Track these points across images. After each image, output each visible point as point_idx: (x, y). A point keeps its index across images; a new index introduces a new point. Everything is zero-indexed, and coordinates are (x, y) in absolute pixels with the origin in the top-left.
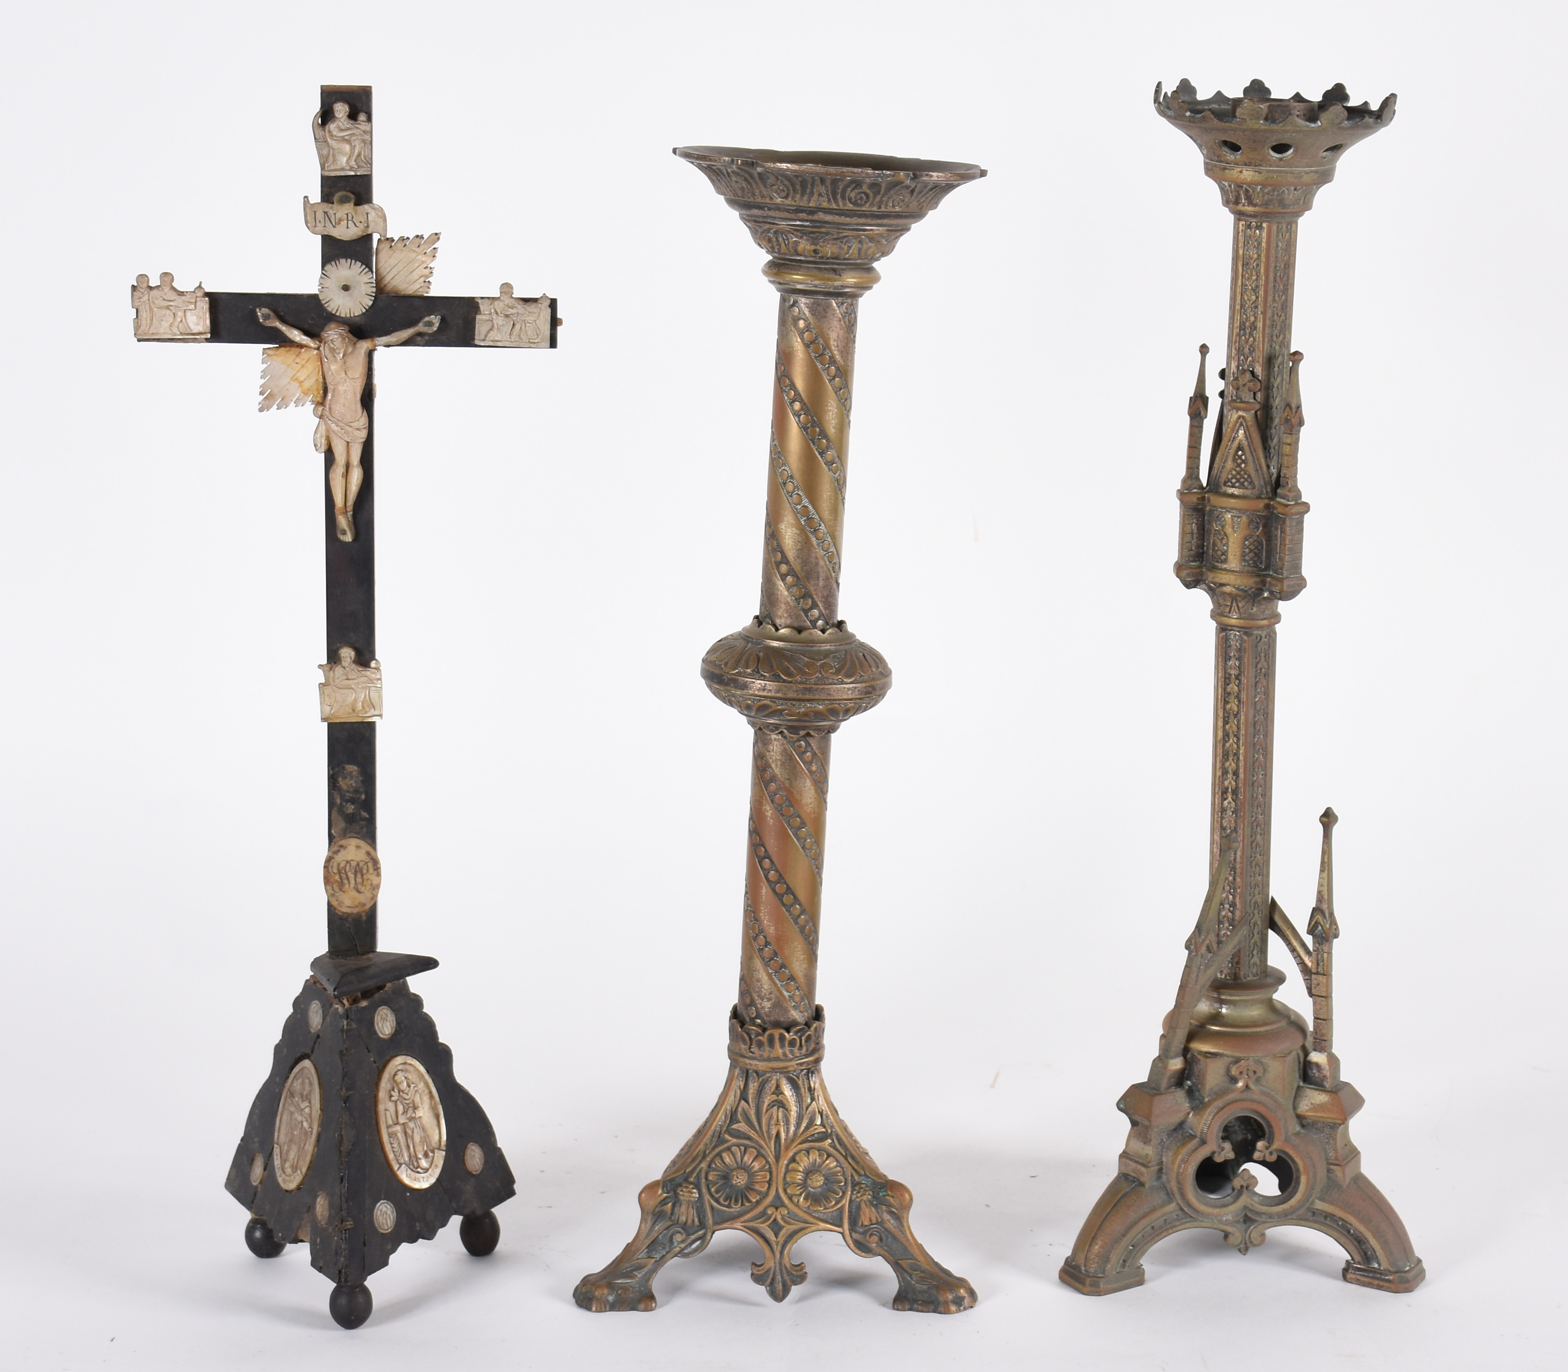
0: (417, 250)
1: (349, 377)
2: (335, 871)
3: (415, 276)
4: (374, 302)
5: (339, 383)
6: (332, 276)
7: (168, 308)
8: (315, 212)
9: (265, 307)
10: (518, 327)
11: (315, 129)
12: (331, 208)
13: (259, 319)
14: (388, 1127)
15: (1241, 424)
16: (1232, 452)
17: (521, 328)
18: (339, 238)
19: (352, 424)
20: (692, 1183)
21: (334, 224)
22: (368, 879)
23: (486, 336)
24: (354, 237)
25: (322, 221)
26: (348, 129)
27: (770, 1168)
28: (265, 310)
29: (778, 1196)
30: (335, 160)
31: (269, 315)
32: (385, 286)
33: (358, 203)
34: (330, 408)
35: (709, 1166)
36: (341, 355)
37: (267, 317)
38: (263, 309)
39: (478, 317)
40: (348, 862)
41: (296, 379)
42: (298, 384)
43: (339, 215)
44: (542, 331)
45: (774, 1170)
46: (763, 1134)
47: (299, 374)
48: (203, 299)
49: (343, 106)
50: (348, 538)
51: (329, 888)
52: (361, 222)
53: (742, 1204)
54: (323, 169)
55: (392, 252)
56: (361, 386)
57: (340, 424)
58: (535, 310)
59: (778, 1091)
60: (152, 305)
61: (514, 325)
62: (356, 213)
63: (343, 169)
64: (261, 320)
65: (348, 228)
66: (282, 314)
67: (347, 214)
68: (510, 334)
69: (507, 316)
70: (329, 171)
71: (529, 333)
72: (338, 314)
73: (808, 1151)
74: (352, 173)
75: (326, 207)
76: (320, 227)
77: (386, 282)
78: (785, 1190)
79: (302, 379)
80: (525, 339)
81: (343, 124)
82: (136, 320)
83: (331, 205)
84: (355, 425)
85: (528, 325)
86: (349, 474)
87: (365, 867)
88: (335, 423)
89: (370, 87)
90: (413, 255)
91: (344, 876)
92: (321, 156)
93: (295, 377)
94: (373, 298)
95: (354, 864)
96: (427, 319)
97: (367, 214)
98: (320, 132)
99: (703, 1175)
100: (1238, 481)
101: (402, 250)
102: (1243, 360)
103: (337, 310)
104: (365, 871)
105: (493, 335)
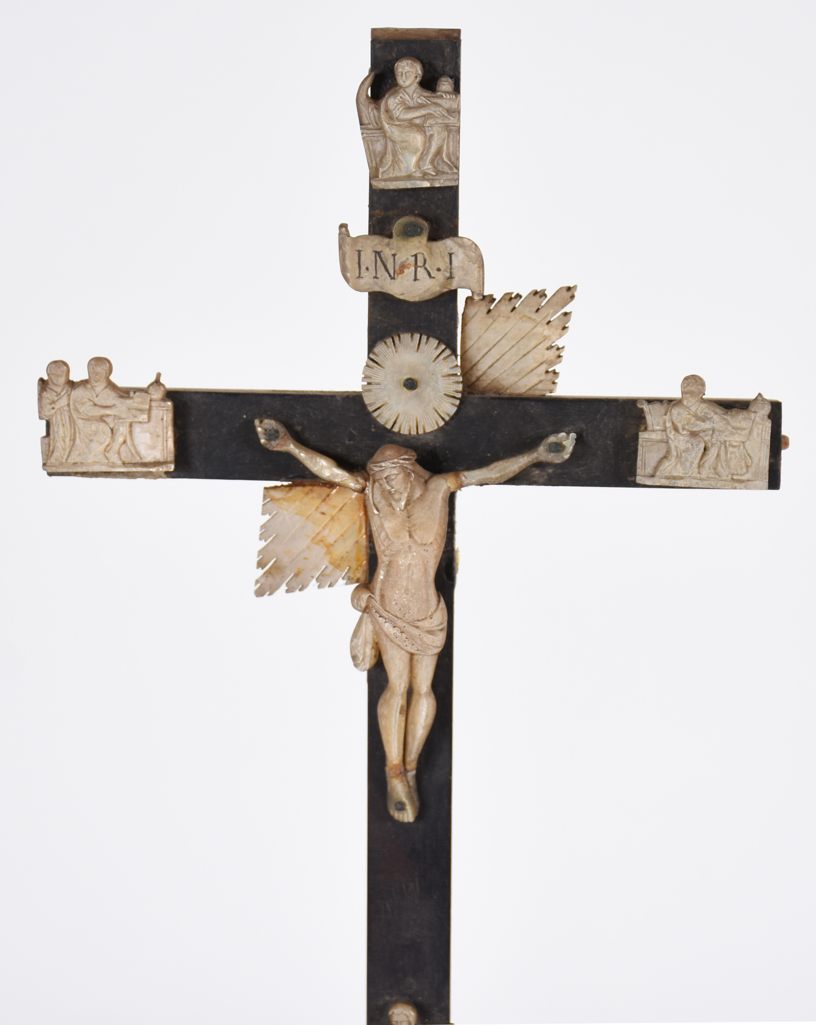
0: (534, 316)
1: (415, 542)
3: (530, 362)
4: (459, 408)
5: (398, 552)
6: (387, 364)
7: (102, 419)
8: (359, 252)
9: (269, 417)
10: (713, 453)
11: (363, 108)
12: (388, 245)
13: (259, 440)
17: (718, 455)
18: (401, 297)
19: (419, 624)
21: (392, 273)
23: (656, 468)
24: (427, 296)
25: (372, 268)
26: (421, 106)
28: (270, 423)
30: (396, 162)
31: (277, 431)
32: (478, 379)
33: (434, 237)
34: (382, 596)
36: (403, 503)
37: (272, 435)
38: (266, 421)
39: (643, 436)
41: (322, 541)
42: (325, 550)
43: (401, 258)
44: (756, 460)
47: (326, 532)
48: (163, 404)
49: (412, 67)
50: (408, 816)
52: (439, 270)
54: (374, 175)
55: (490, 321)
56: (436, 557)
57: (399, 623)
58: (744, 424)
60: (75, 416)
61: (705, 449)
62: (431, 253)
63: (409, 177)
64: (262, 441)
65: (416, 279)
66: (299, 428)
67: (416, 256)
68: (699, 466)
69: (694, 434)
70: (385, 180)
71: (732, 463)
72: (396, 429)
74: (426, 184)
75: (378, 242)
76: (367, 278)
77: (479, 373)
79: (331, 540)
80: (724, 473)
81: (412, 99)
82: (46, 440)
83: (387, 240)
84: (426, 624)
85: (731, 449)
86: (412, 707)
88: (391, 621)
89: (459, 31)
90: (528, 326)
92: (370, 154)
93: (319, 538)
94: (458, 402)
96: (552, 439)
97: (451, 255)
98: (370, 112)
101: (509, 318)
103: (395, 423)
105: (668, 467)
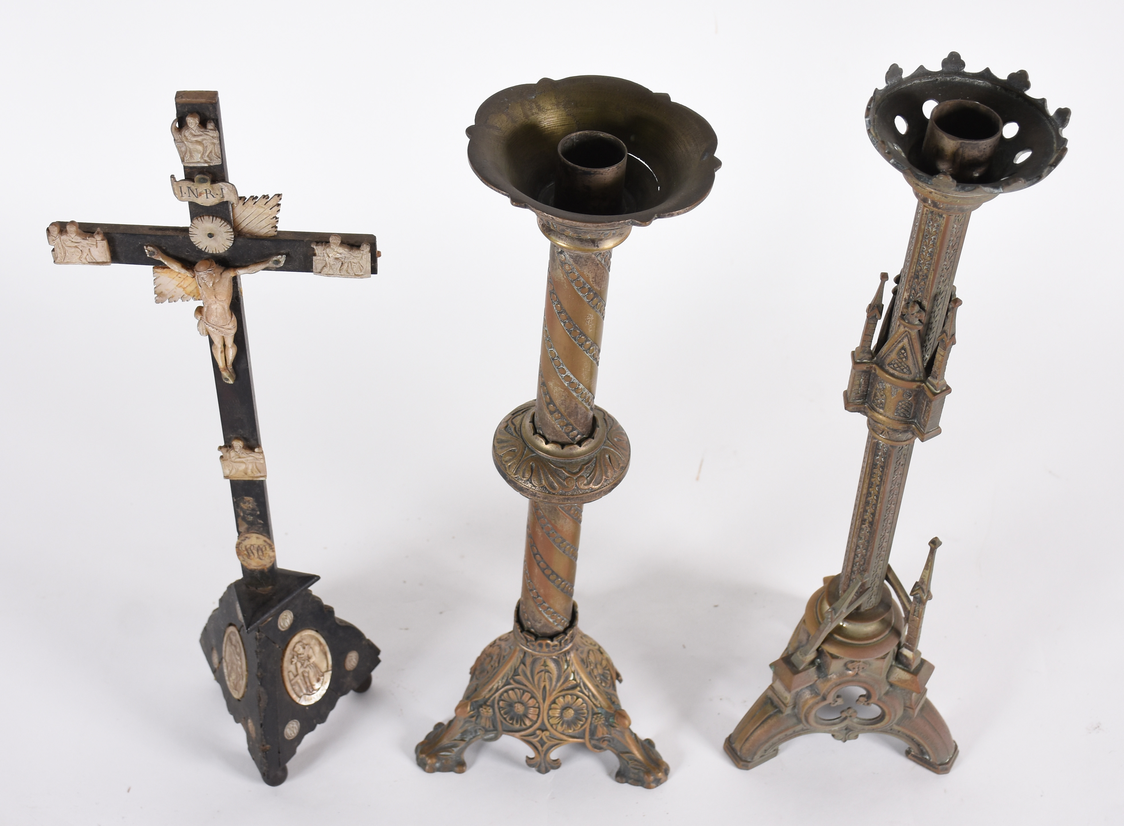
0: (264, 206)
1: (218, 300)
2: (244, 549)
3: (264, 224)
4: (233, 244)
6: (199, 227)
7: (76, 247)
8: (181, 187)
9: (150, 246)
10: (346, 265)
11: (174, 134)
12: (193, 185)
13: (147, 255)
14: (290, 681)
15: (907, 335)
16: (897, 349)
17: (348, 266)
18: (202, 204)
19: (223, 327)
20: (489, 706)
21: (196, 195)
22: (266, 554)
23: (322, 270)
24: (213, 204)
25: (187, 193)
26: (201, 135)
27: (539, 706)
28: (150, 248)
29: (543, 723)
30: (191, 156)
31: (154, 252)
32: (242, 229)
33: (214, 181)
34: (207, 318)
35: (500, 697)
36: (211, 285)
37: (153, 253)
38: (149, 247)
39: (314, 258)
40: (251, 545)
41: (181, 286)
42: (183, 289)
43: (199, 190)
44: (365, 267)
45: (541, 707)
46: (535, 685)
47: (182, 283)
48: (102, 242)
49: (194, 120)
50: (231, 382)
51: (241, 557)
52: (217, 194)
53: (521, 725)
54: (183, 161)
55: (245, 208)
57: (215, 327)
58: (358, 255)
59: (545, 665)
60: (64, 245)
61: (342, 264)
62: (213, 189)
63: (199, 162)
64: (148, 256)
65: (207, 198)
66: (164, 248)
67: (206, 190)
68: (340, 270)
69: (337, 259)
70: (188, 163)
71: (354, 269)
72: (206, 251)
73: (564, 696)
74: (206, 165)
75: (188, 183)
76: (185, 196)
77: (242, 228)
78: (548, 720)
79: (185, 286)
80: (351, 272)
81: (195, 132)
82: (54, 252)
83: (192, 183)
85: (353, 264)
86: (226, 350)
87: (264, 548)
89: (217, 91)
90: (262, 210)
91: (250, 552)
92: (180, 152)
94: (233, 242)
95: (256, 546)
96: (275, 258)
97: (222, 189)
98: (178, 137)
99: (496, 702)
100: (899, 367)
101: (253, 207)
102: (914, 293)
103: (206, 249)
104: (264, 549)
105: (326, 270)
